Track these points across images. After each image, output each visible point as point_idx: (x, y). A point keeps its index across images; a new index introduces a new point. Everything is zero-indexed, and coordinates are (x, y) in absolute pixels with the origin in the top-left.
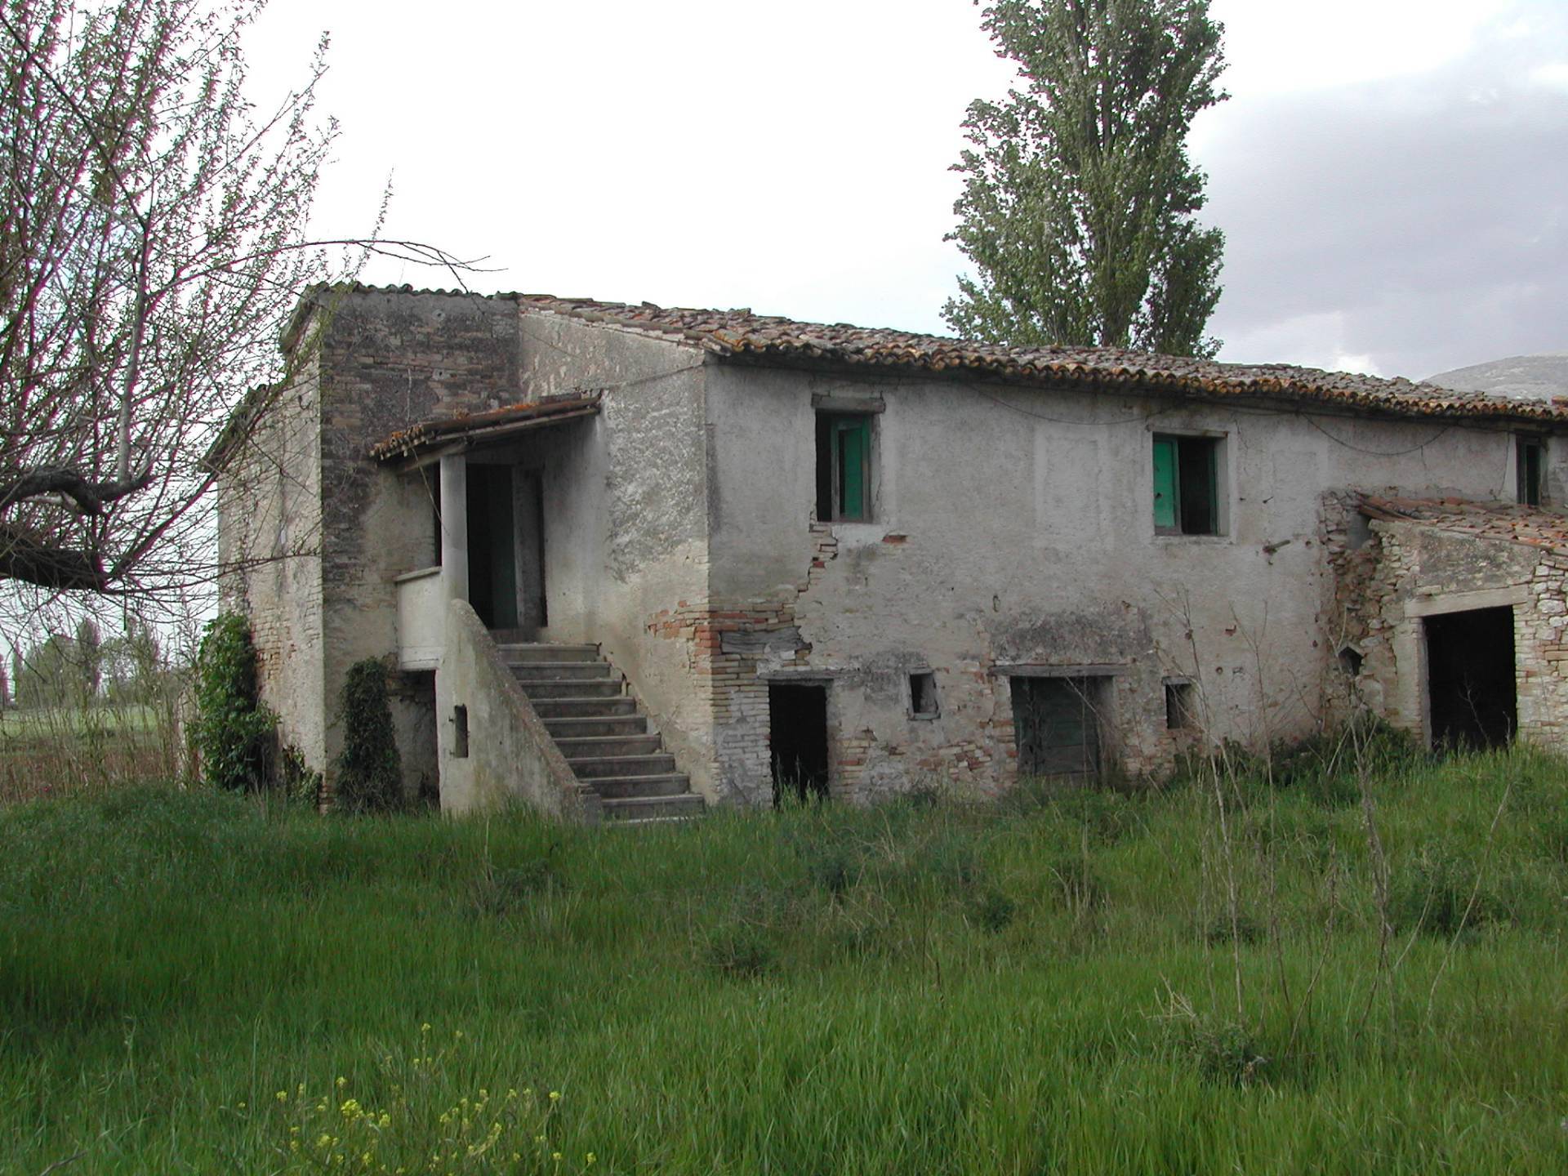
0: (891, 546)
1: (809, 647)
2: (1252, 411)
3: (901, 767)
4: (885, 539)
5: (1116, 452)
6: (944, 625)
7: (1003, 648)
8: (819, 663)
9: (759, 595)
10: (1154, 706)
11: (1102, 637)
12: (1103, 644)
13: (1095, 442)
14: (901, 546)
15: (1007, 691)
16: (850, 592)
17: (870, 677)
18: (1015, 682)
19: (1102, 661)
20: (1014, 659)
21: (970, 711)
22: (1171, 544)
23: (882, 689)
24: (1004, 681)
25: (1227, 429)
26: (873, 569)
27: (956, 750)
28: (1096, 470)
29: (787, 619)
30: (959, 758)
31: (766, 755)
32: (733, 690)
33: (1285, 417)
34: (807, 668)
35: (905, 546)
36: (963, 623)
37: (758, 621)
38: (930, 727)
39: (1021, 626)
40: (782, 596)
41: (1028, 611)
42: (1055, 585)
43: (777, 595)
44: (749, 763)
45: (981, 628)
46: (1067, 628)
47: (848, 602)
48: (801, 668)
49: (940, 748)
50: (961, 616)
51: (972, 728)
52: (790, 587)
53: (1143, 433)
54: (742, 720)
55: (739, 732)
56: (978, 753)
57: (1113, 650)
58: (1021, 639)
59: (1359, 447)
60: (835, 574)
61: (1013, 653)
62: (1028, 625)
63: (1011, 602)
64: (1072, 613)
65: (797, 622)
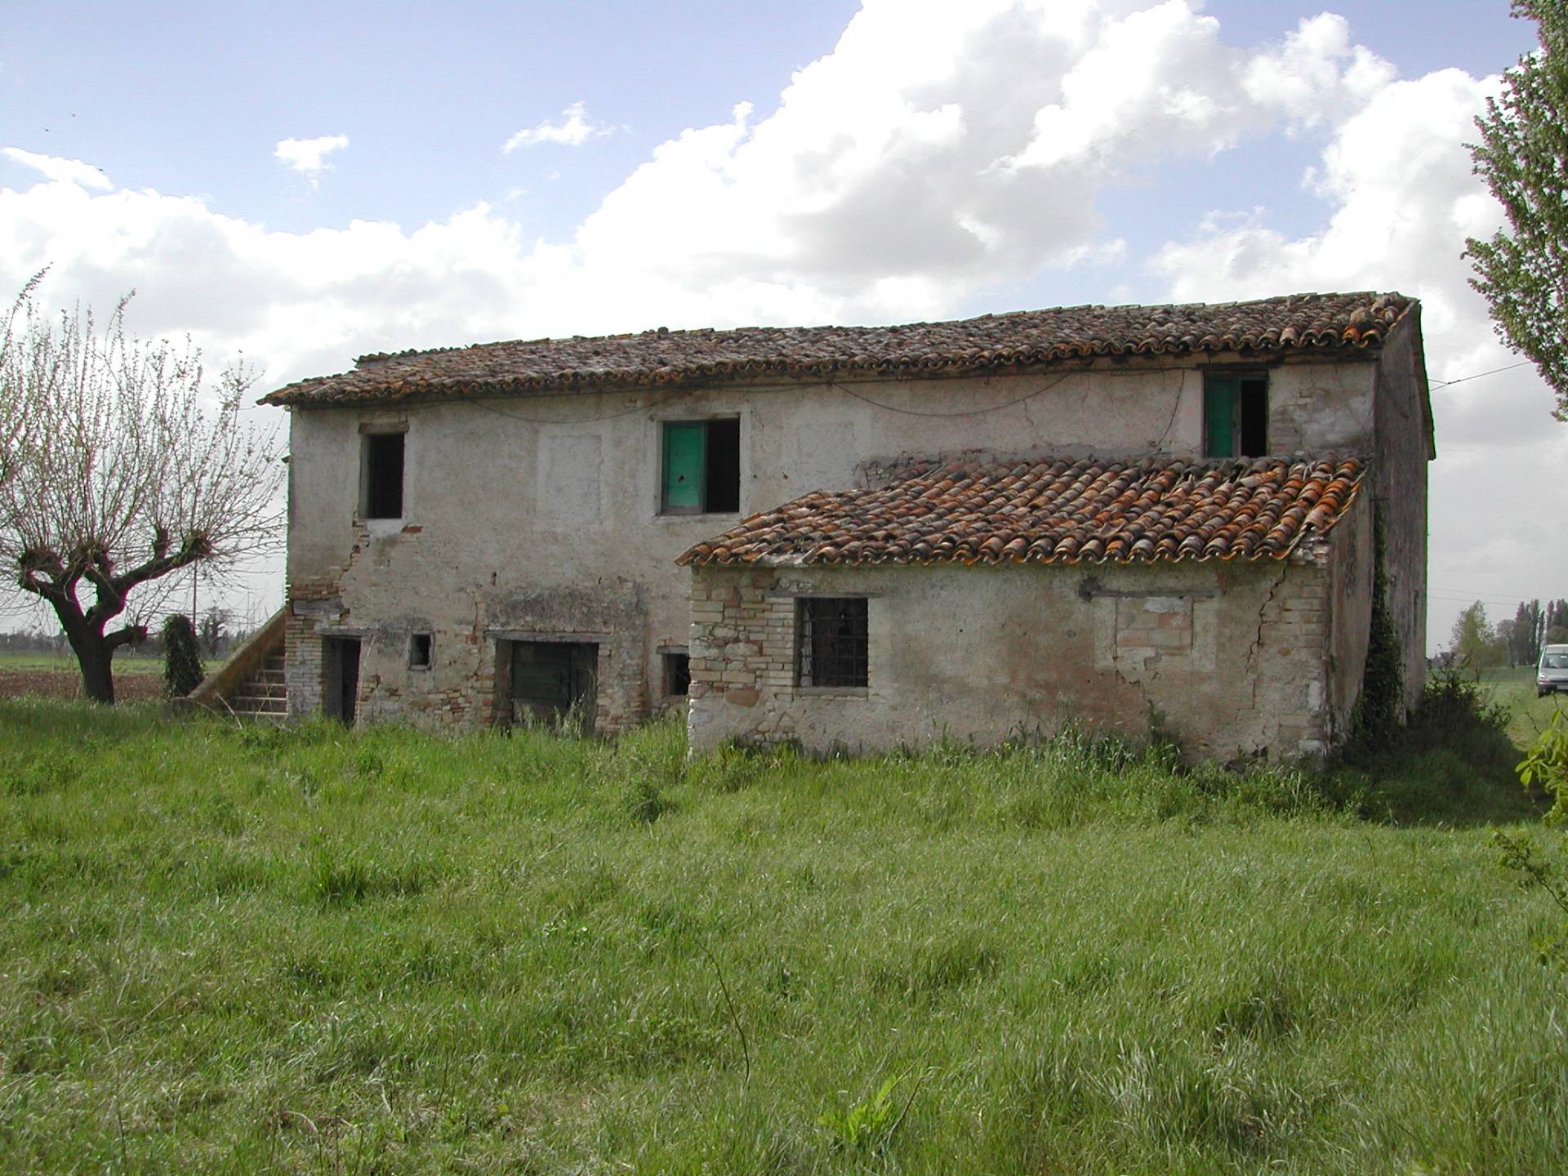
0: (408, 535)
1: (348, 611)
2: (768, 389)
3: (396, 706)
4: (405, 530)
5: (618, 443)
6: (447, 597)
7: (495, 616)
8: (355, 624)
9: (316, 574)
10: (628, 672)
11: (589, 608)
12: (589, 617)
13: (599, 438)
14: (416, 535)
15: (492, 651)
16: (376, 571)
17: (387, 636)
18: (501, 644)
19: (584, 629)
20: (503, 625)
21: (458, 666)
22: (673, 524)
23: (392, 645)
24: (491, 642)
25: (737, 410)
26: (394, 553)
27: (442, 696)
28: (598, 460)
29: (334, 591)
30: (444, 703)
31: (318, 689)
32: (298, 641)
33: (811, 390)
34: (346, 627)
35: (420, 534)
36: (463, 595)
37: (315, 593)
38: (423, 676)
39: (515, 597)
40: (332, 574)
41: (524, 585)
42: (552, 563)
43: (329, 573)
44: (307, 694)
45: (478, 599)
46: (558, 600)
47: (374, 578)
48: (342, 627)
49: (429, 693)
50: (461, 589)
51: (457, 680)
52: (337, 568)
53: (646, 425)
54: (303, 663)
55: (301, 672)
56: (461, 700)
57: (598, 620)
58: (513, 609)
59: (920, 411)
60: (367, 558)
61: (503, 620)
62: (522, 597)
63: (509, 578)
64: (567, 587)
65: (340, 593)
